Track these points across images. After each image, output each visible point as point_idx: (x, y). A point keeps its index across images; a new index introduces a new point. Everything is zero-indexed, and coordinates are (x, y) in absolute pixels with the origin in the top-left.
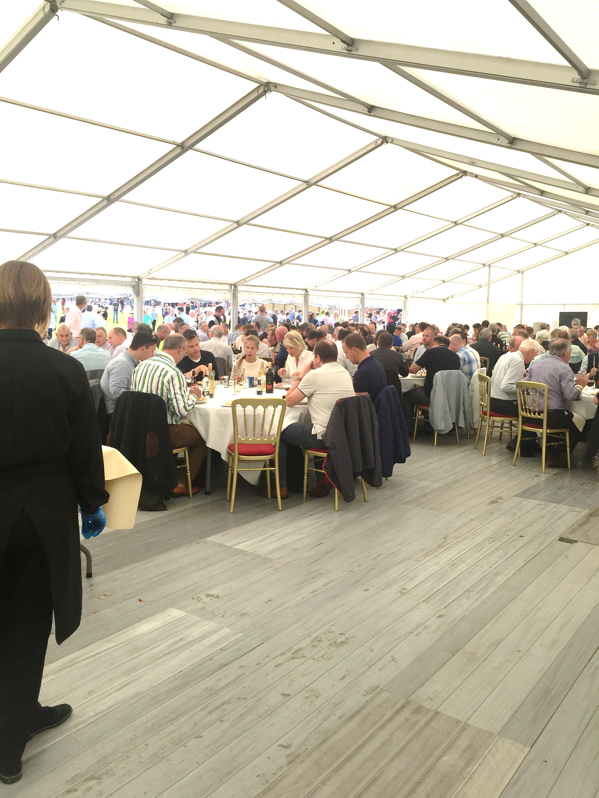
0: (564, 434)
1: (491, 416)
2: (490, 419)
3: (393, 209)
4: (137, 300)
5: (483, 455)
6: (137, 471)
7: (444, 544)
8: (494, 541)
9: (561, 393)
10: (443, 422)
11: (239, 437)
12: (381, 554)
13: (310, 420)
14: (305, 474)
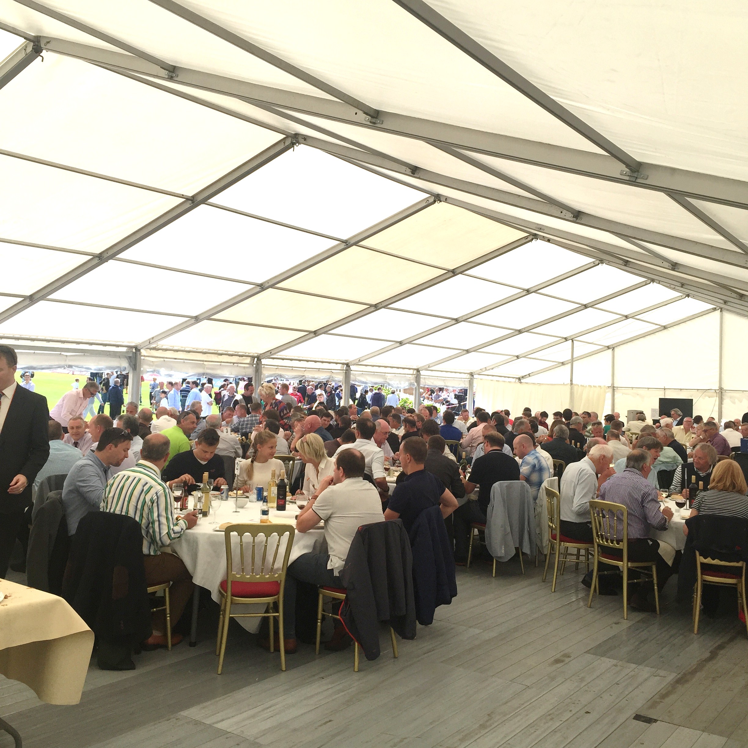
0: (649, 569)
1: (561, 541)
2: (560, 545)
3: (451, 274)
4: (133, 376)
5: (553, 591)
6: (88, 628)
7: (488, 724)
8: (552, 719)
9: (644, 518)
10: (503, 546)
11: (233, 573)
12: (405, 738)
13: (326, 551)
14: (319, 621)
